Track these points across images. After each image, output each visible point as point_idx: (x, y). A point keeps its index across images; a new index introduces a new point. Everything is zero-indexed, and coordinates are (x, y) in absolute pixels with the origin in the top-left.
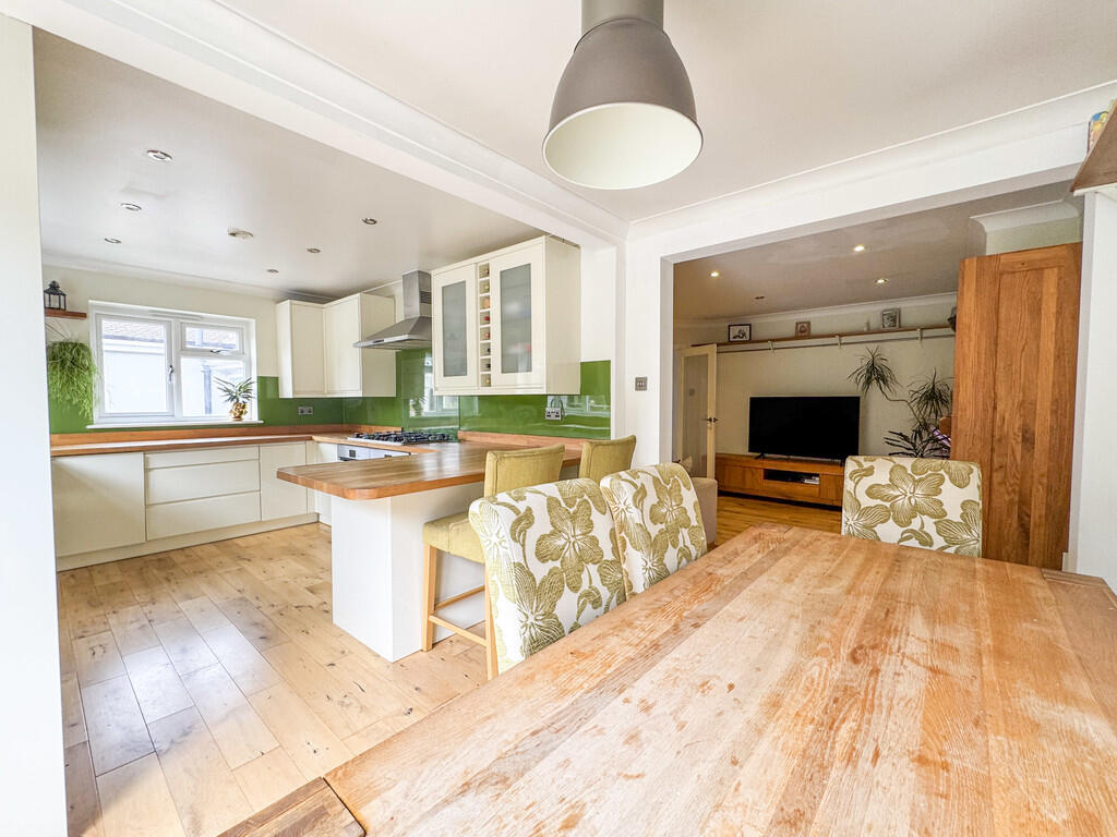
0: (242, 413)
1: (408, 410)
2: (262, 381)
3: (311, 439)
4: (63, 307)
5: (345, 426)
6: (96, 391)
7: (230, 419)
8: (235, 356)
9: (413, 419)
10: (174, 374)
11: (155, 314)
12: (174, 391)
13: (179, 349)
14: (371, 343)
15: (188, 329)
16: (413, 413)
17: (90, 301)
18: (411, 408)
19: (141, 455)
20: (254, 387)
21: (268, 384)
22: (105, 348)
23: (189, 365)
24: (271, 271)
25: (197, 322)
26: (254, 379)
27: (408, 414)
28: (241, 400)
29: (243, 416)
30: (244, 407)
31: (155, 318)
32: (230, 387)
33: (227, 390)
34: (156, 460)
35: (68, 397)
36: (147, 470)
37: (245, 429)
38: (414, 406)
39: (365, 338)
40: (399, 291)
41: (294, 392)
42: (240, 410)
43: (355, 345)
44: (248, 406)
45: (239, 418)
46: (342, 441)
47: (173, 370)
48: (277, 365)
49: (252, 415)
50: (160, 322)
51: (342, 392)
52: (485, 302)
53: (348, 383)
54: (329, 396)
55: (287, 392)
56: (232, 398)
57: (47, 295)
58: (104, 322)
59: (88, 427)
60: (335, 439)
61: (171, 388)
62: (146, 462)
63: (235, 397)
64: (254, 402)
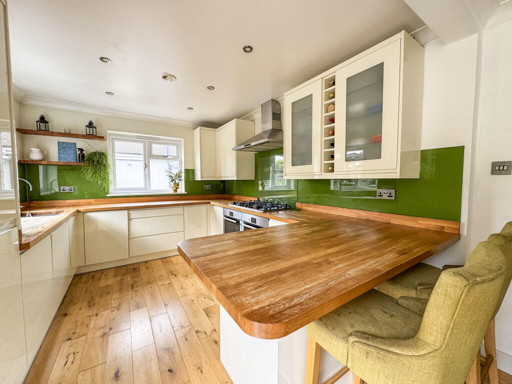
0: (177, 188)
1: (258, 186)
2: (187, 171)
3: (209, 203)
4: (95, 134)
5: (226, 196)
6: (111, 177)
7: (171, 192)
8: (175, 158)
9: (261, 191)
10: (146, 168)
11: (138, 137)
12: (147, 176)
13: (149, 155)
14: (243, 147)
15: (153, 145)
16: (260, 188)
17: (108, 131)
18: (260, 185)
19: (126, 212)
20: (183, 175)
21: (190, 173)
22: (116, 158)
23: (153, 163)
24: (189, 109)
25: (157, 141)
26: (183, 170)
27: (258, 189)
28: (177, 181)
29: (177, 190)
30: (178, 185)
31: (138, 139)
32: (172, 175)
33: (171, 176)
34: (134, 214)
35: (96, 180)
36: (129, 220)
37: (178, 197)
38: (261, 185)
39: (238, 144)
40: (258, 116)
41: (202, 177)
42: (177, 186)
43: (233, 149)
44: (180, 184)
45: (176, 191)
46: (226, 206)
47: (146, 166)
48: (194, 163)
49: (182, 190)
50: (141, 142)
51: (225, 177)
52: (330, 106)
53: (229, 172)
54: (219, 179)
55: (198, 177)
56: (173, 180)
57: (88, 128)
58: (116, 142)
59: (107, 195)
60: (222, 205)
61: (145, 175)
62: (129, 215)
63: (174, 180)
64: (183, 182)
